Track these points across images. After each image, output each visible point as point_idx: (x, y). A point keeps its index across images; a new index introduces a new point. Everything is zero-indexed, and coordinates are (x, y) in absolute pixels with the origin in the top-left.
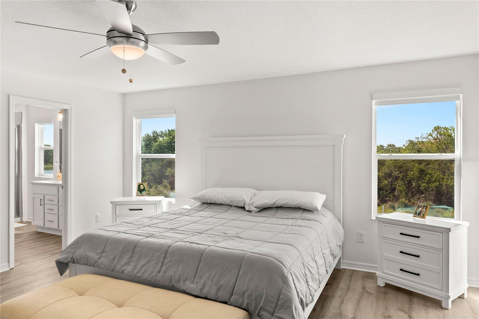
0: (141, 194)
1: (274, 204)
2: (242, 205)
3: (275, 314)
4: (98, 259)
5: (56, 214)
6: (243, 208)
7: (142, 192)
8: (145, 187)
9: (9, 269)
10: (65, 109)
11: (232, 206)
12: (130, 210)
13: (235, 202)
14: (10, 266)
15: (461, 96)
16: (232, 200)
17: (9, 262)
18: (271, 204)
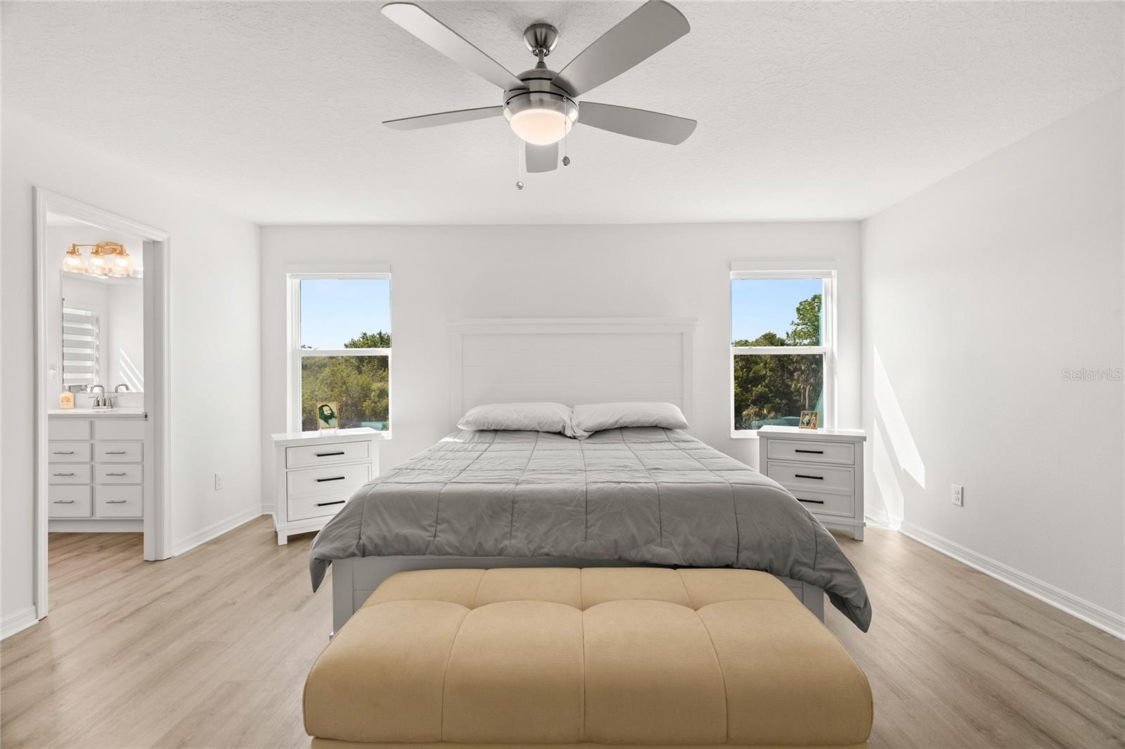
0: (328, 423)
1: (617, 422)
2: (559, 429)
3: (817, 566)
4: (432, 539)
5: (86, 485)
6: (561, 434)
7: (330, 421)
8: (333, 410)
9: (37, 621)
10: (155, 242)
11: (538, 431)
12: (319, 455)
13: (544, 425)
14: (39, 613)
15: (834, 272)
16: (540, 421)
17: (35, 604)
18: (611, 424)
